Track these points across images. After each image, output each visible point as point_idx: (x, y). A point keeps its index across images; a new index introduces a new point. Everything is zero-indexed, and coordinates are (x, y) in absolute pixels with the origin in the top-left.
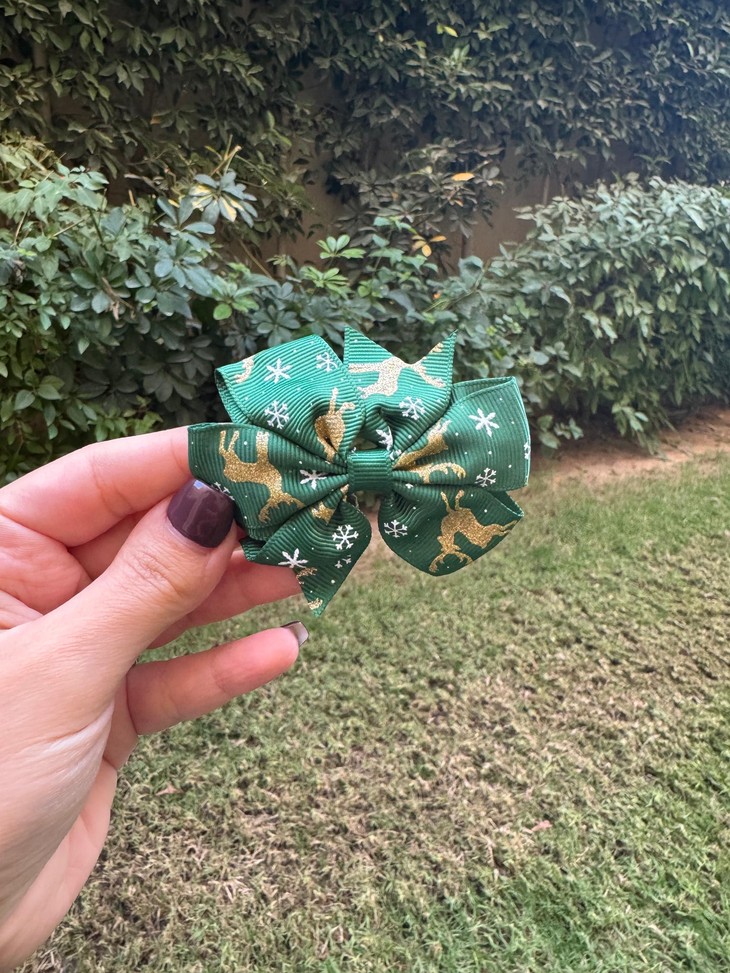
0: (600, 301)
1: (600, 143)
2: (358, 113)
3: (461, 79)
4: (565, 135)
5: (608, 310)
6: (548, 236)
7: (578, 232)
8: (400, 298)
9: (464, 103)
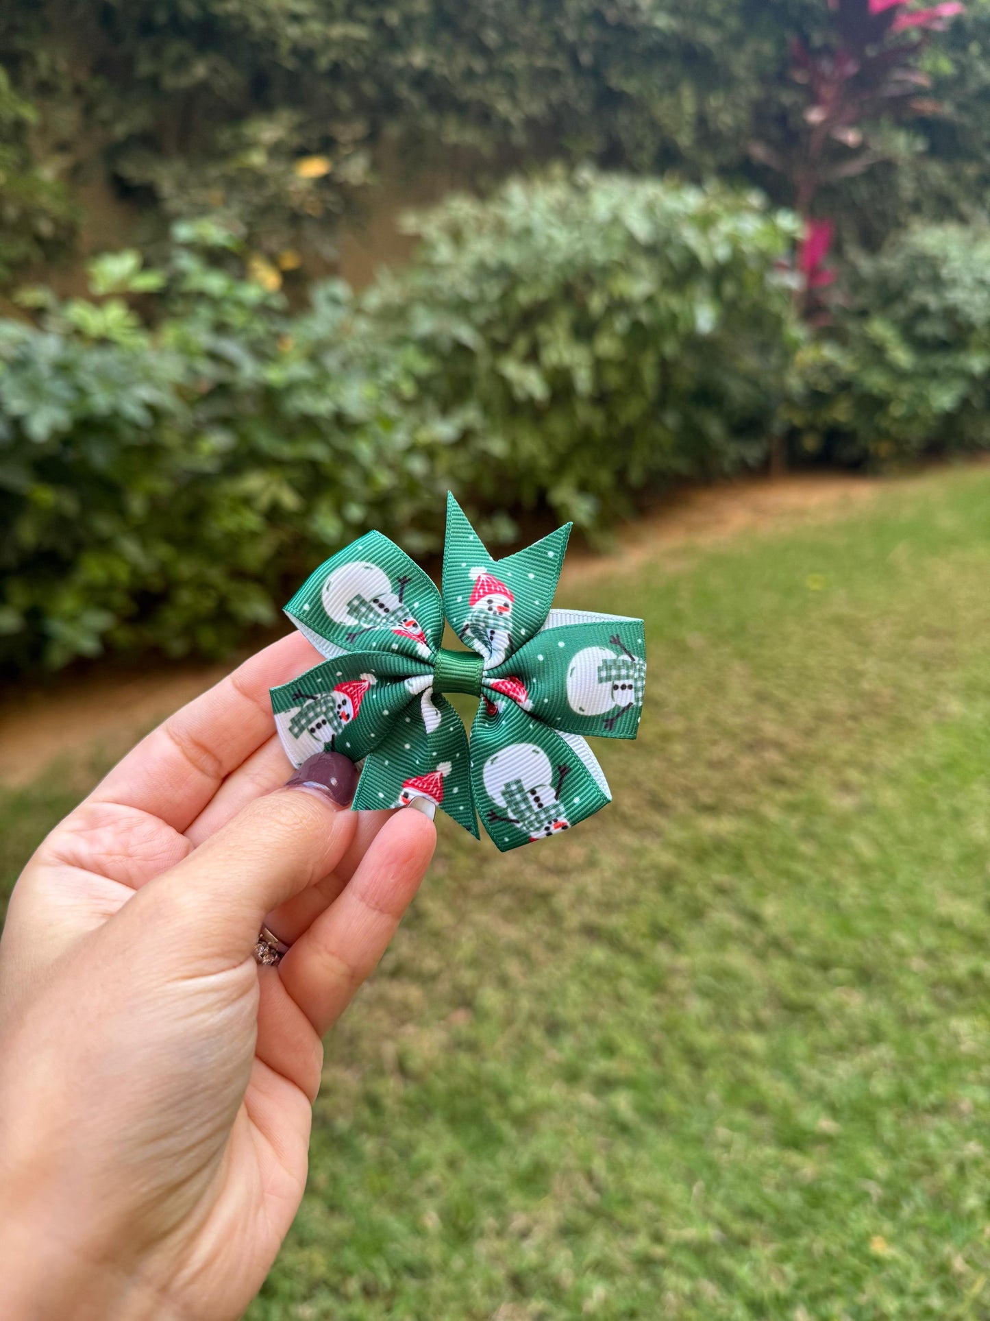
0: (522, 344)
1: (506, 124)
2: (144, 67)
3: (296, 18)
4: (461, 109)
5: (533, 356)
6: (444, 252)
7: (482, 248)
8: (231, 348)
9: (305, 55)
